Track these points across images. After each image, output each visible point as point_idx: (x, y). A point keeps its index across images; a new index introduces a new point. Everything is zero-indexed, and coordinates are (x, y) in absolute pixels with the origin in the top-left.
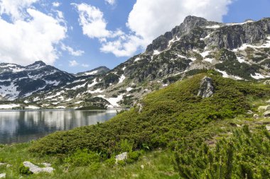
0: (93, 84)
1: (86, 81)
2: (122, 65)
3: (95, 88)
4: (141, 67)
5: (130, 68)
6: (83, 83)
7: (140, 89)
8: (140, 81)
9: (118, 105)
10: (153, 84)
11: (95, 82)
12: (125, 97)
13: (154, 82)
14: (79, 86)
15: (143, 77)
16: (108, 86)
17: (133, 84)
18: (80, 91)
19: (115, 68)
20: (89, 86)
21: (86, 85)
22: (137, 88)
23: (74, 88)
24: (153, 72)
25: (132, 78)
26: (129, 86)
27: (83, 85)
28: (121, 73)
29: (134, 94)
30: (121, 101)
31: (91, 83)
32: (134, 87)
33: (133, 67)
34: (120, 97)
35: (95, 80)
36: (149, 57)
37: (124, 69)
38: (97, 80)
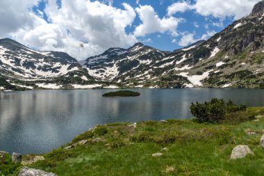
0: (182, 60)
1: (176, 57)
2: (216, 36)
3: (182, 65)
4: (241, 34)
5: (226, 38)
6: (172, 60)
7: (234, 63)
8: (236, 52)
9: (200, 84)
10: (254, 55)
11: (184, 58)
12: (211, 74)
13: (257, 52)
14: (167, 64)
15: (241, 48)
16: (197, 61)
17: (226, 57)
18: (166, 69)
19: (209, 40)
20: (178, 63)
21: (175, 63)
22: (230, 62)
23: (162, 66)
24: (257, 39)
25: (226, 50)
26: (221, 60)
27: (172, 63)
28: (214, 44)
29: (224, 70)
30: (206, 79)
31: (179, 60)
32: (227, 61)
33: (230, 36)
34: (206, 75)
35: (184, 56)
36: (254, 20)
37: (218, 40)
38: (187, 56)
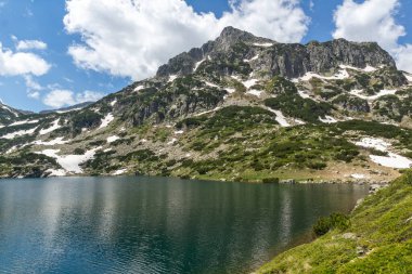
0: (51, 129)
1: (40, 122)
2: (110, 97)
3: (52, 136)
4: (142, 100)
5: (124, 103)
6: (32, 126)
7: (133, 139)
8: (135, 124)
9: (79, 170)
10: (157, 130)
11: (56, 125)
12: (99, 154)
13: (161, 126)
14: (21, 133)
15: (141, 118)
16: (78, 132)
17: (123, 129)
18: (18, 141)
19: (99, 102)
20: (43, 132)
21: (37, 132)
22: (127, 137)
23: (10, 136)
24: (161, 109)
25: (123, 119)
26: (114, 133)
27: (31, 131)
28: (106, 109)
29: (119, 147)
30: (89, 162)
31: (46, 127)
32: (123, 135)
33: (129, 100)
34: (90, 154)
35: (56, 121)
36: (158, 85)
37: (113, 103)
38: (61, 123)
